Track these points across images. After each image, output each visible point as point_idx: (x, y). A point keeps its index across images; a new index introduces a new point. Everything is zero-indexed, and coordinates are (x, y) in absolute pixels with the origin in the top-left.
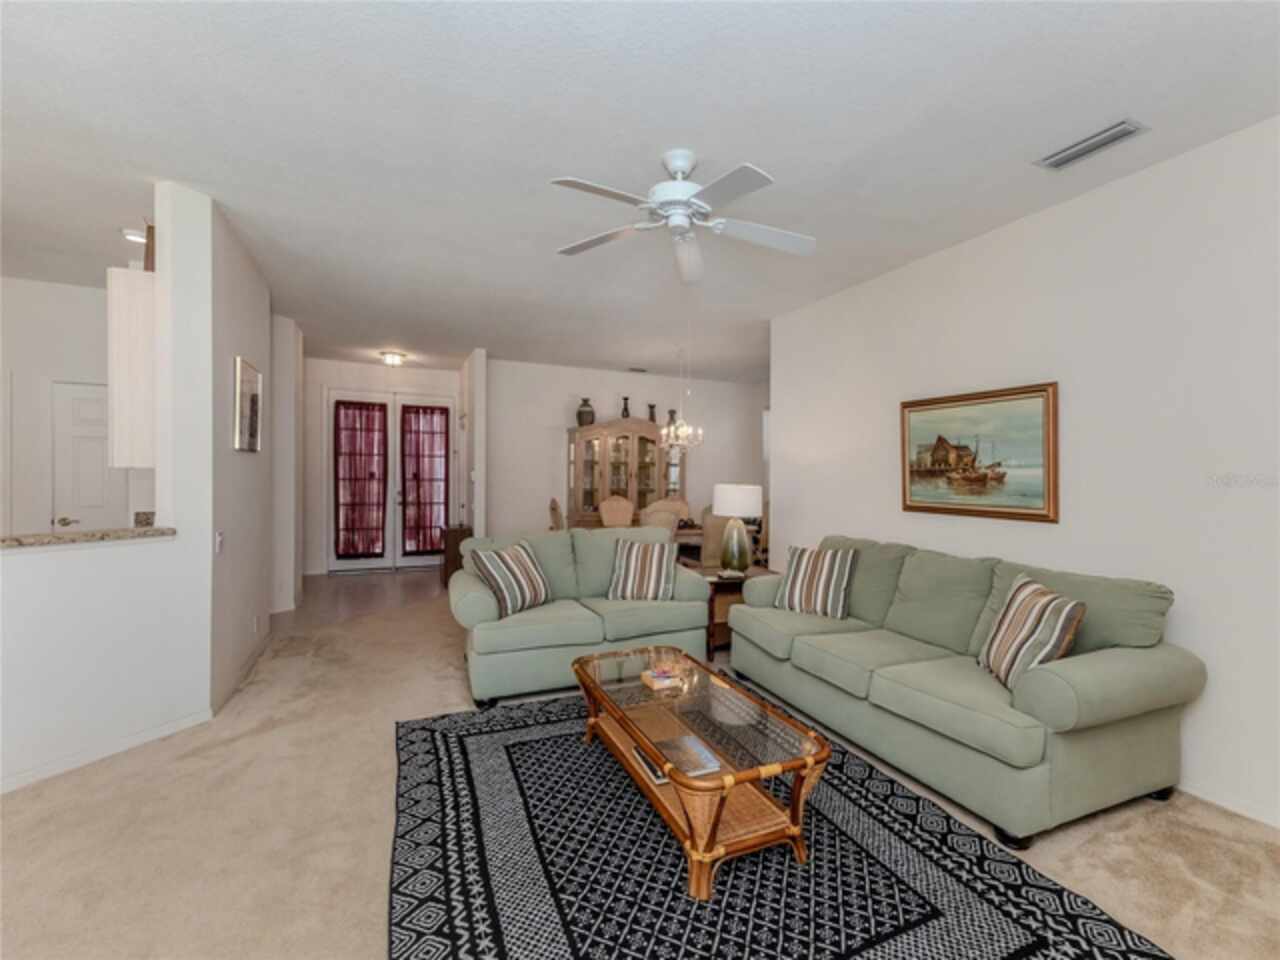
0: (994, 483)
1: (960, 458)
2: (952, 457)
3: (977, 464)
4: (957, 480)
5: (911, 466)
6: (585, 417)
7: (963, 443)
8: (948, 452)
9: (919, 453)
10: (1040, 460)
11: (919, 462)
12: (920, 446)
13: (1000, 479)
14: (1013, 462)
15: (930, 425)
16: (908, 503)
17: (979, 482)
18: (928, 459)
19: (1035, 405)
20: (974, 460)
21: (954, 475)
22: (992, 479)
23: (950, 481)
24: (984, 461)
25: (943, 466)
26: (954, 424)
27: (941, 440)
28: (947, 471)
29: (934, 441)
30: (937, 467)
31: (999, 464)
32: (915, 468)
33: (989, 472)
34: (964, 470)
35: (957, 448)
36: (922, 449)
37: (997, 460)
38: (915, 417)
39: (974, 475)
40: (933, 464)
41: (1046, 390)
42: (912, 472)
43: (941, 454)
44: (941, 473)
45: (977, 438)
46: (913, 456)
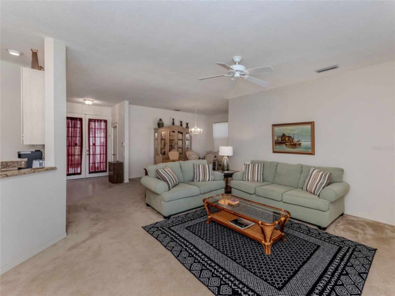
0: (298, 145)
1: (289, 139)
2: (287, 139)
3: (294, 141)
4: (288, 145)
5: (275, 141)
6: (160, 125)
7: (290, 135)
8: (285, 138)
9: (277, 138)
10: (310, 140)
11: (277, 140)
12: (277, 136)
13: (300, 144)
14: (303, 140)
15: (280, 131)
16: (274, 151)
17: (294, 145)
18: (280, 139)
19: (309, 127)
20: (293, 140)
21: (287, 144)
22: (298, 144)
23: (286, 145)
24: (295, 140)
25: (284, 141)
26: (287, 131)
27: (284, 135)
28: (286, 142)
29: (282, 135)
30: (282, 141)
31: (299, 141)
32: (276, 141)
33: (297, 143)
34: (290, 142)
35: (288, 137)
36: (278, 137)
37: (299, 140)
38: (276, 129)
39: (293, 144)
40: (281, 141)
41: (312, 124)
42: (275, 143)
43: (283, 138)
44: (284, 143)
45: (294, 134)
46: (276, 138)
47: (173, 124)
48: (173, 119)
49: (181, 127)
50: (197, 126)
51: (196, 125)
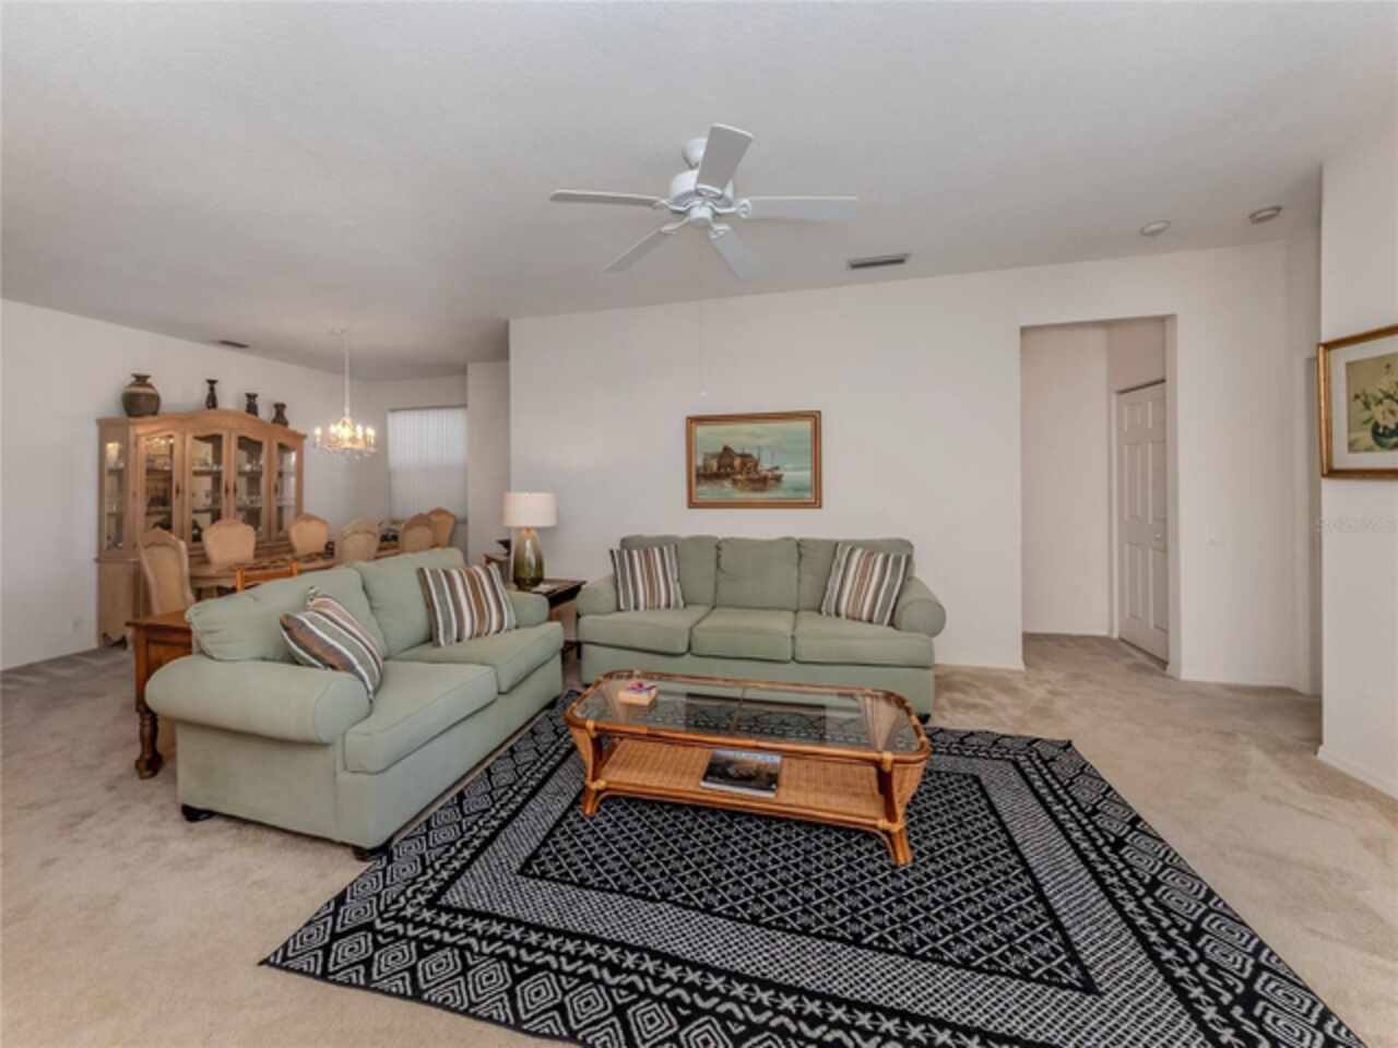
0: (772, 482)
1: (744, 464)
2: (737, 462)
3: (759, 468)
4: (740, 480)
5: (698, 470)
6: (139, 403)
7: (747, 451)
8: (733, 459)
9: (705, 460)
10: (809, 465)
11: (705, 467)
12: (706, 454)
13: (778, 479)
14: (786, 466)
15: (713, 439)
16: (694, 501)
17: (762, 482)
18: (714, 464)
19: (807, 425)
20: (756, 465)
21: (739, 477)
22: (772, 479)
23: (735, 482)
24: (765, 466)
25: (729, 470)
26: (740, 438)
27: (727, 450)
28: (733, 473)
29: (720, 450)
30: (722, 470)
31: (777, 468)
32: (702, 471)
33: (770, 474)
34: (748, 473)
35: (743, 456)
36: (708, 457)
37: (775, 465)
38: (701, 431)
39: (756, 477)
40: (719, 468)
41: (815, 417)
42: (698, 476)
43: (727, 461)
44: (727, 475)
45: (759, 448)
46: (699, 462)
47: (212, 401)
48: (212, 383)
49: (250, 416)
50: (351, 415)
51: (347, 410)
